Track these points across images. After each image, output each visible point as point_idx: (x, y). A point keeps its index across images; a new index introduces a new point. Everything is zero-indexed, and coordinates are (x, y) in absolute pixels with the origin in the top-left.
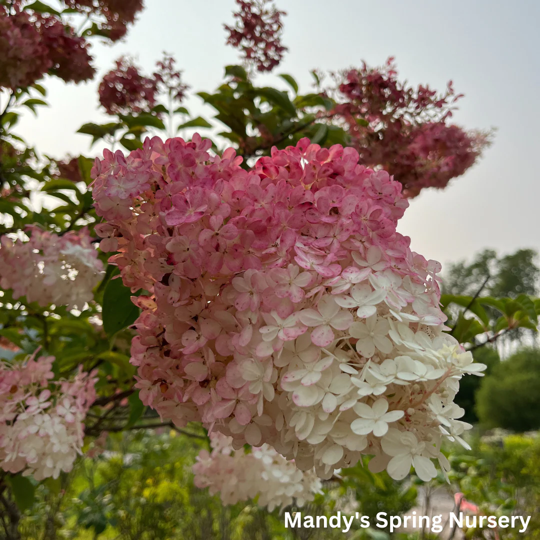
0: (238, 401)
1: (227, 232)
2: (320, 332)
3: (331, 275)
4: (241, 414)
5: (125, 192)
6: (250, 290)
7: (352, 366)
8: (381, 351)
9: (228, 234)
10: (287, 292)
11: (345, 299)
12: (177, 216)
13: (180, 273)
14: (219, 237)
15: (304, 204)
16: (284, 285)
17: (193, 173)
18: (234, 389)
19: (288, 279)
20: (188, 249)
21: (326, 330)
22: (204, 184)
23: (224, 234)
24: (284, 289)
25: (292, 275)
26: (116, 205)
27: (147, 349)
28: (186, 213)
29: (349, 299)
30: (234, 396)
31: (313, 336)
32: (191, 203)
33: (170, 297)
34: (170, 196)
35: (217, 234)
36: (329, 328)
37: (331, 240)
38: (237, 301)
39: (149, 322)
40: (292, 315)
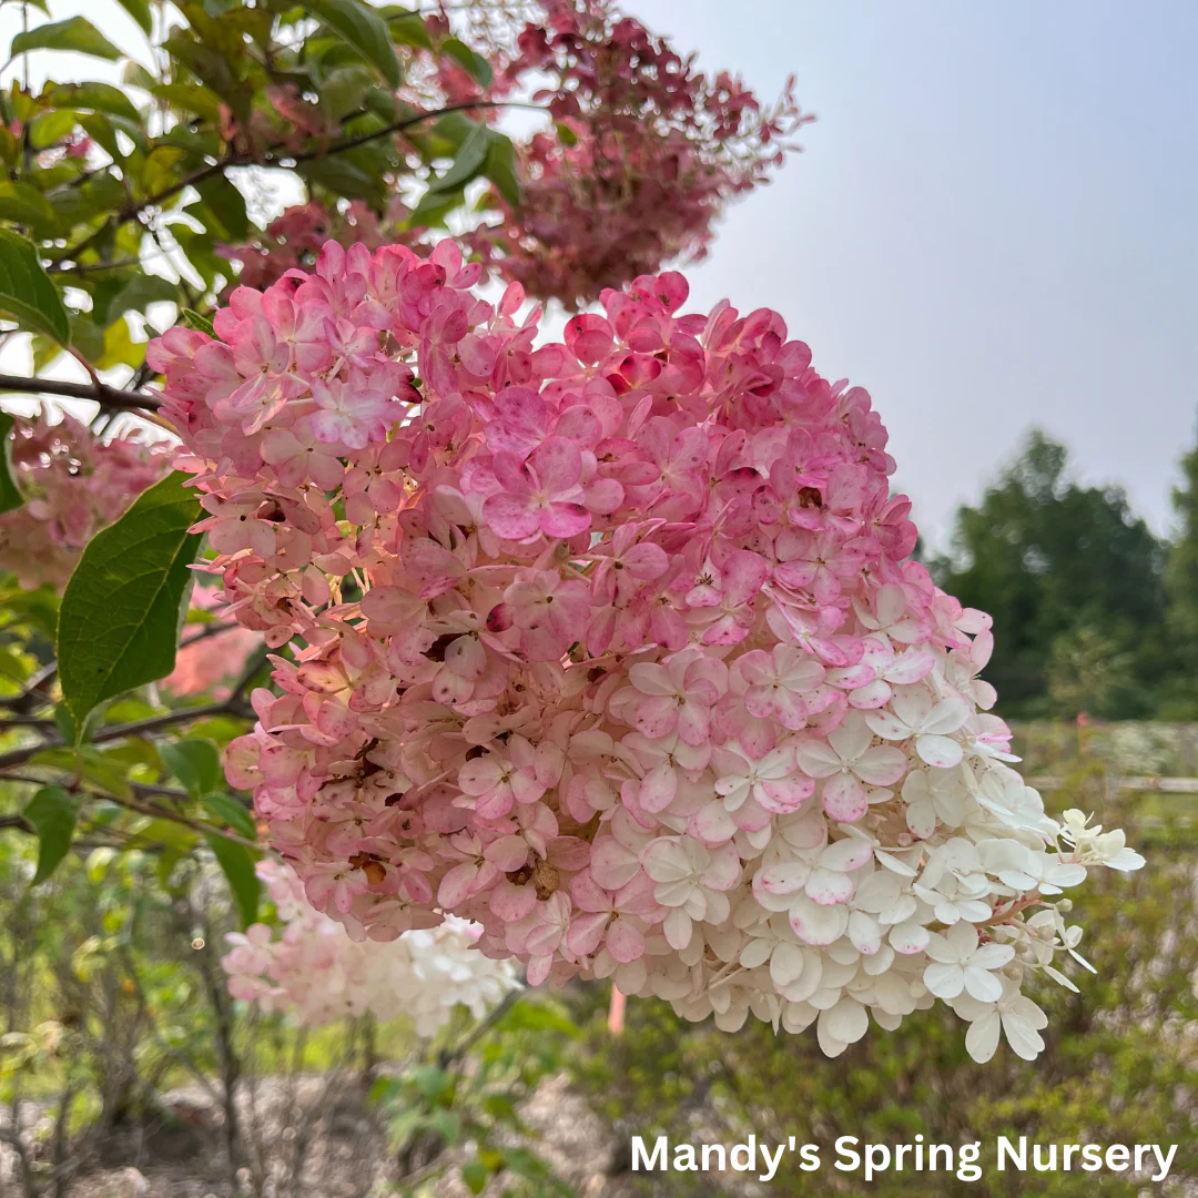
0: (615, 915)
1: (639, 561)
2: (837, 790)
3: (843, 662)
4: (619, 939)
5: (355, 427)
6: (674, 692)
7: (890, 853)
8: (946, 822)
9: (641, 566)
10: (770, 704)
11: (883, 718)
12: (509, 511)
13: (507, 648)
14: (621, 572)
15: (738, 472)
16: (763, 688)
17: (457, 358)
18: (605, 892)
19: (771, 674)
20: (550, 599)
21: (846, 783)
22: (519, 404)
23: (633, 566)
24: (762, 697)
25: (779, 667)
26: (303, 449)
27: (324, 784)
28: (528, 501)
29: (891, 722)
30: (606, 905)
31: (826, 799)
32: (539, 476)
33: (442, 687)
34: (432, 429)
35: (618, 566)
36: (852, 780)
37: (811, 569)
38: (642, 713)
39: (331, 724)
40: (774, 751)
